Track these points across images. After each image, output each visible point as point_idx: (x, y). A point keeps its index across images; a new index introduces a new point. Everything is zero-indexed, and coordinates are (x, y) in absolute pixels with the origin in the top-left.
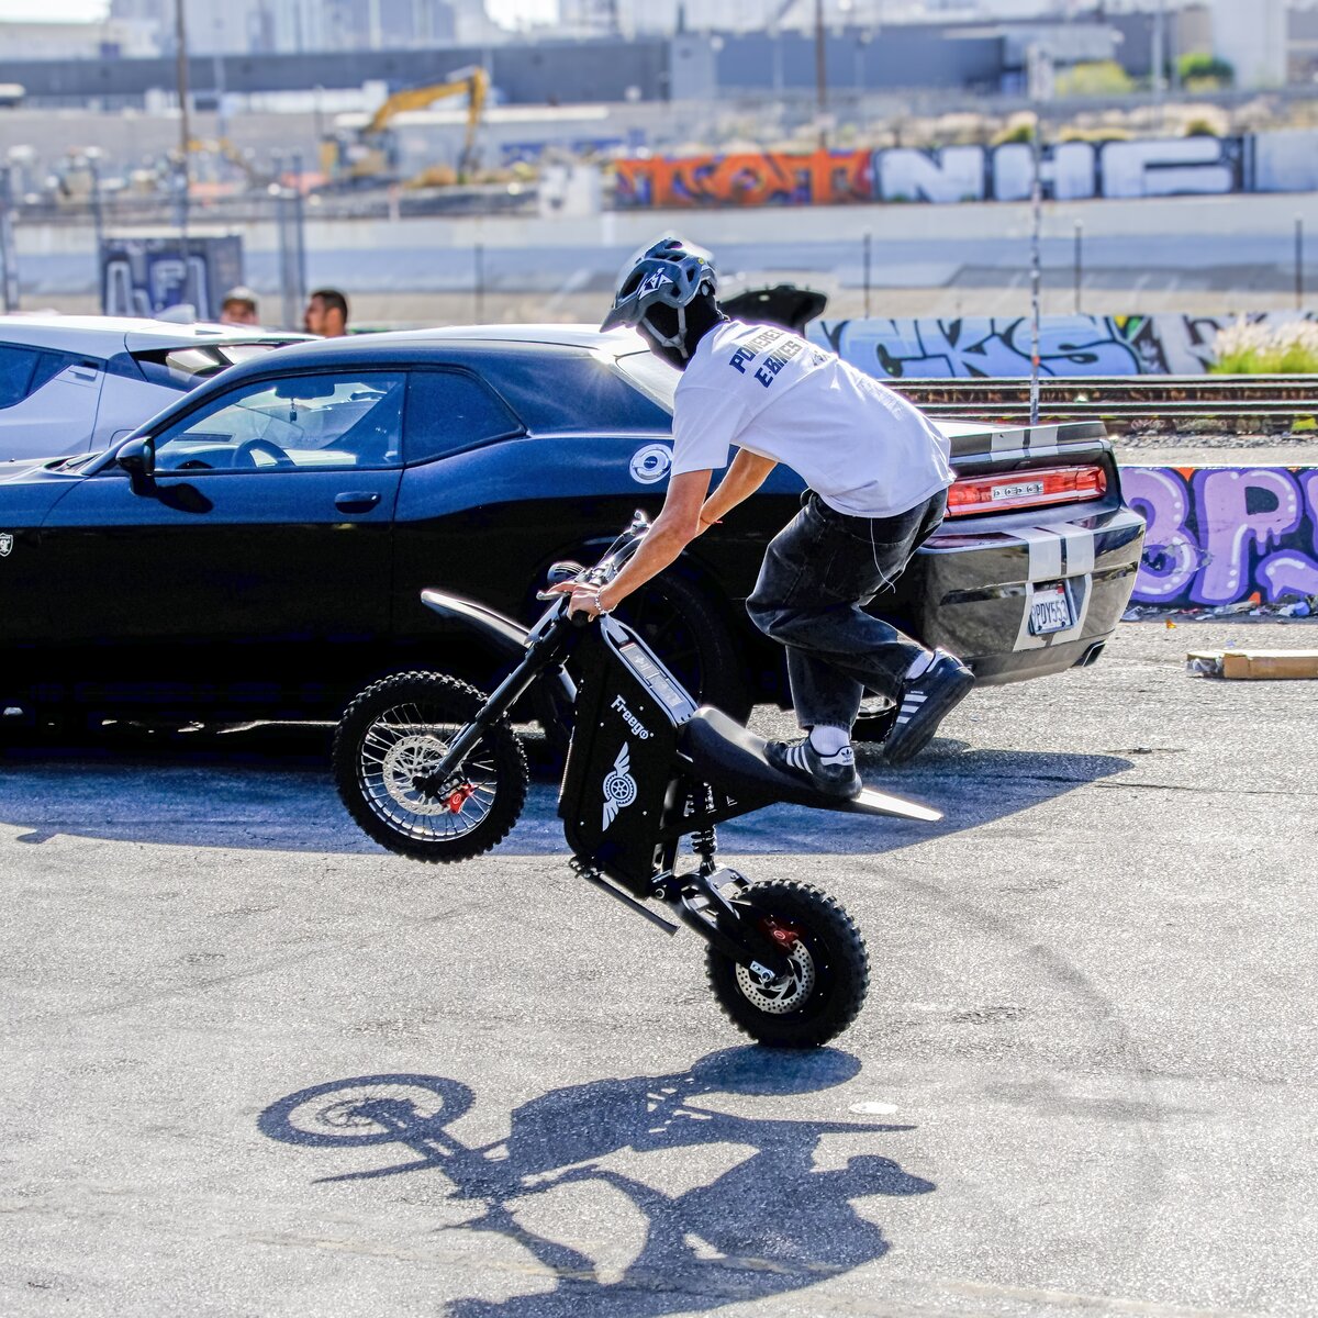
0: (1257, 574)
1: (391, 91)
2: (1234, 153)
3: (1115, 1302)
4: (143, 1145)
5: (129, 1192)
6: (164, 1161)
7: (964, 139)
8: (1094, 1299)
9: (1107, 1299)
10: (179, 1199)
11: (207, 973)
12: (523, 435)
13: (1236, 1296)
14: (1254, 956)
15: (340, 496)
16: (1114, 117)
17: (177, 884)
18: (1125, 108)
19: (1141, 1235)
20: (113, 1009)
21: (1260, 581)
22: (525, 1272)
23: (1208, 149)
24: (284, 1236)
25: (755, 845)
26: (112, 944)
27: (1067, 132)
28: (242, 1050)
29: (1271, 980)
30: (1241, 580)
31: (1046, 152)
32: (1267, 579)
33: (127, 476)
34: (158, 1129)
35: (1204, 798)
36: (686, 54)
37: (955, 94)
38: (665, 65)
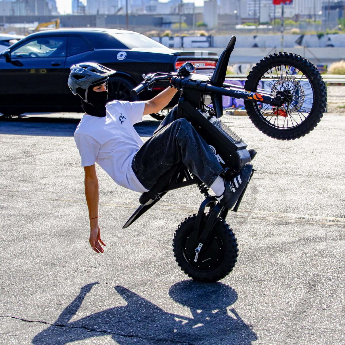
0: (234, 101)
1: (39, 23)
2: (209, 39)
3: (254, 211)
4: (20, 183)
5: (18, 191)
6: (25, 186)
7: (155, 35)
8: (249, 211)
9: (252, 211)
10: (30, 193)
11: (28, 155)
12: (93, 50)
13: (281, 210)
14: (263, 153)
15: (52, 63)
16: (186, 32)
17: (18, 140)
18: (188, 31)
19: (255, 200)
20: (8, 161)
21: (234, 103)
22: (114, 206)
23: (204, 39)
24: (56, 199)
25: (146, 135)
26: (6, 150)
27: (176, 35)
28: (39, 168)
29: (269, 157)
30: (230, 102)
31: (172, 38)
32: (236, 103)
33: (4, 59)
34: (22, 181)
35: (243, 129)
36: (99, 18)
37: (153, 27)
38: (95, 20)
